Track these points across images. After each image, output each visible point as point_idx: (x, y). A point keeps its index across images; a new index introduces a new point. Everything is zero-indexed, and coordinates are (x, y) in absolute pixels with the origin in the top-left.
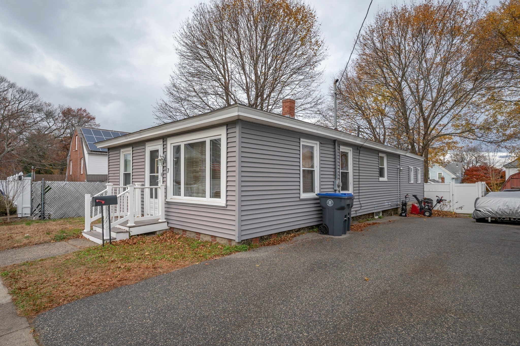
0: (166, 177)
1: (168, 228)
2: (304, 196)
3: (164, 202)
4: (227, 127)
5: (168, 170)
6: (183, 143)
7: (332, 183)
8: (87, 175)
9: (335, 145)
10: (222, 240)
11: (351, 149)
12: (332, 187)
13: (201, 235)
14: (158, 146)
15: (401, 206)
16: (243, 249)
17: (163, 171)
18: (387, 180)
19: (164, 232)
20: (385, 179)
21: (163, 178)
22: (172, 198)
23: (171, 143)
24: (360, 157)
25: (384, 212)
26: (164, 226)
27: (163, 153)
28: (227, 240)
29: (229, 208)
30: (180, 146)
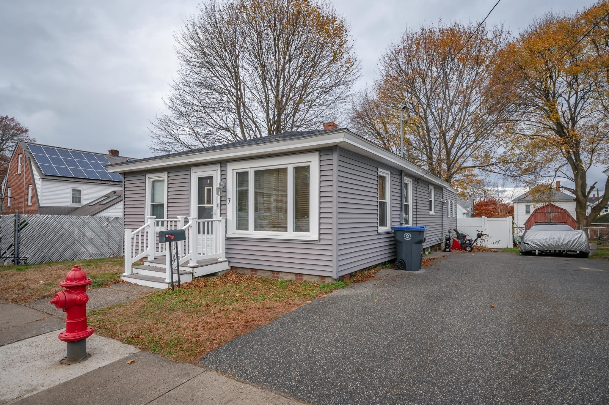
0: (226, 209)
1: (229, 268)
2: (382, 229)
3: (225, 239)
4: (320, 153)
5: (228, 200)
6: (252, 169)
7: (398, 216)
8: (40, 207)
9: (401, 175)
10: (311, 278)
11: (411, 180)
12: (398, 220)
13: (280, 273)
14: (215, 172)
15: (444, 240)
16: (341, 286)
17: (221, 201)
18: (434, 214)
19: (226, 274)
20: (432, 213)
21: (221, 209)
22: (233, 232)
23: (232, 170)
24: (418, 190)
25: (432, 247)
26: (225, 266)
27: (221, 181)
28: (318, 277)
29: (322, 242)
30: (248, 172)
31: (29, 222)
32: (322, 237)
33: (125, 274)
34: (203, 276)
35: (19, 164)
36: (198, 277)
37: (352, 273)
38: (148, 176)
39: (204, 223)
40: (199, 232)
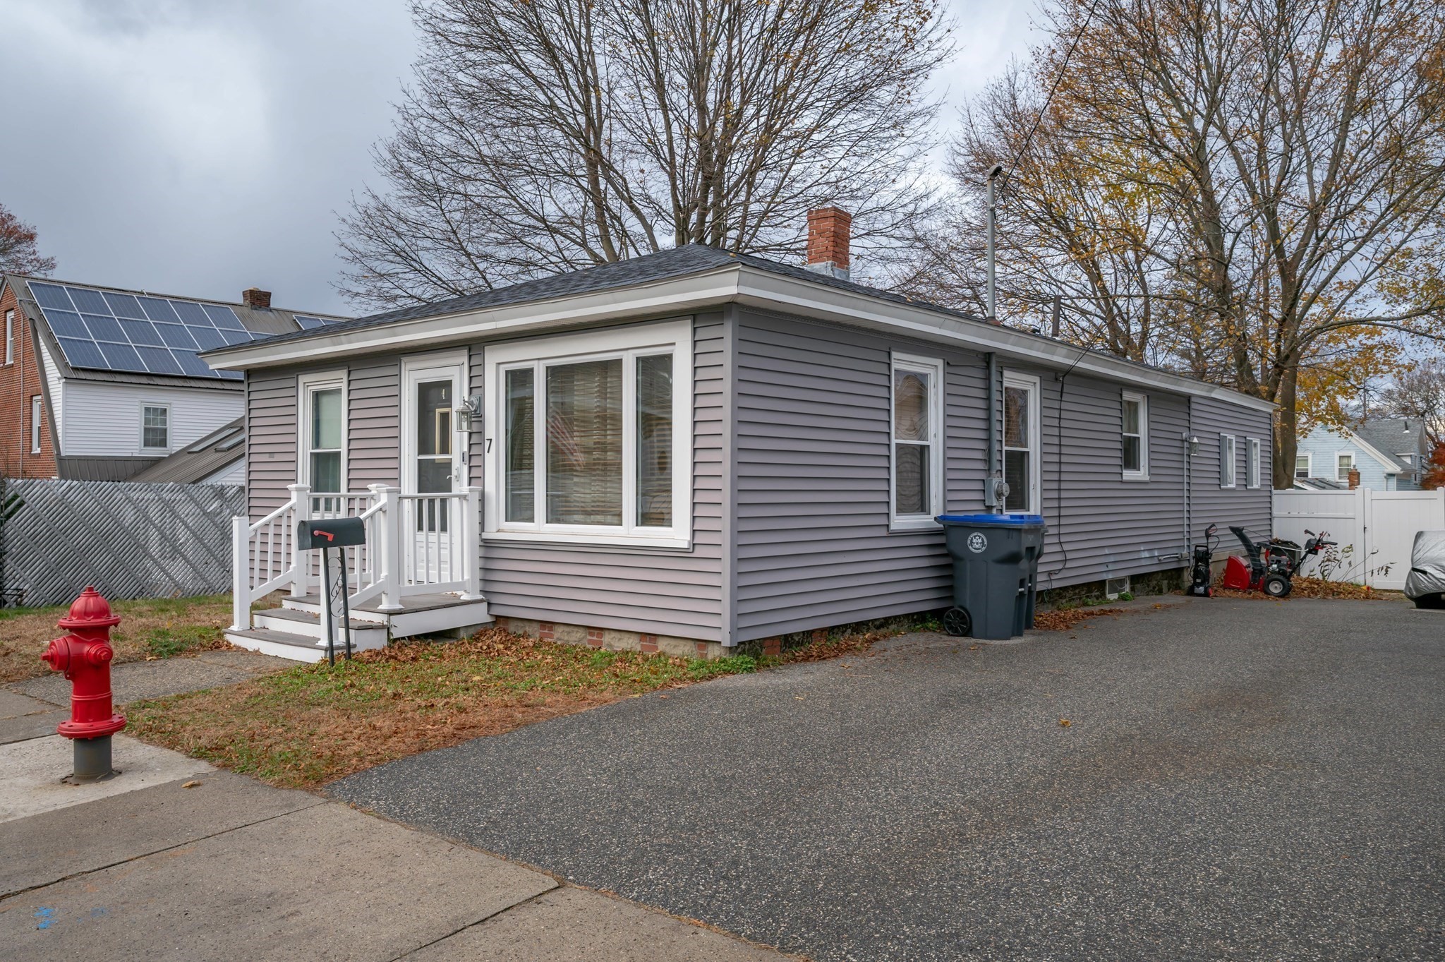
0: (481, 467)
1: (489, 619)
2: (901, 522)
3: (478, 542)
4: (694, 322)
5: (487, 443)
6: (542, 362)
7: (979, 486)
8: (62, 459)
9: (988, 367)
10: (675, 646)
11: (1037, 379)
12: (979, 496)
13: (606, 633)
14: (454, 370)
15: (1193, 562)
16: (744, 666)
17: (470, 445)
18: (1147, 478)
19: (478, 633)
20: (1141, 474)
21: (470, 467)
22: (503, 528)
23: (496, 363)
24: (1064, 406)
25: (1135, 579)
26: (480, 615)
27: (470, 393)
28: (692, 643)
29: (699, 552)
30: (531, 370)
31: (26, 500)
32: (700, 539)
33: (234, 628)
34: (418, 637)
35: (9, 338)
36: (403, 638)
37: (791, 635)
38: (303, 379)
39: (432, 501)
40: (420, 528)
